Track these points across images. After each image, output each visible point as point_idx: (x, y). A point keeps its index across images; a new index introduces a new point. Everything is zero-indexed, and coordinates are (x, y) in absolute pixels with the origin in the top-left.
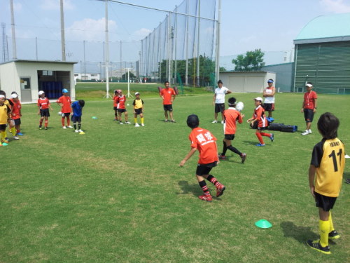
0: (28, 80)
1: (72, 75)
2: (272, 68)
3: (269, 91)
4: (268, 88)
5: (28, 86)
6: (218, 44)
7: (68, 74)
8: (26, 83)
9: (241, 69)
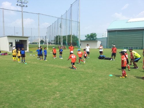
0: (12, 43)
1: (27, 41)
2: (100, 39)
3: (101, 47)
4: (100, 46)
5: (12, 46)
6: (79, 30)
7: (26, 41)
8: (11, 44)
9: (88, 40)
